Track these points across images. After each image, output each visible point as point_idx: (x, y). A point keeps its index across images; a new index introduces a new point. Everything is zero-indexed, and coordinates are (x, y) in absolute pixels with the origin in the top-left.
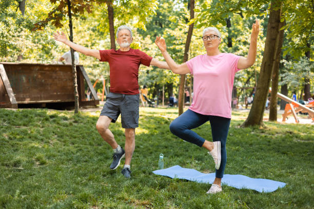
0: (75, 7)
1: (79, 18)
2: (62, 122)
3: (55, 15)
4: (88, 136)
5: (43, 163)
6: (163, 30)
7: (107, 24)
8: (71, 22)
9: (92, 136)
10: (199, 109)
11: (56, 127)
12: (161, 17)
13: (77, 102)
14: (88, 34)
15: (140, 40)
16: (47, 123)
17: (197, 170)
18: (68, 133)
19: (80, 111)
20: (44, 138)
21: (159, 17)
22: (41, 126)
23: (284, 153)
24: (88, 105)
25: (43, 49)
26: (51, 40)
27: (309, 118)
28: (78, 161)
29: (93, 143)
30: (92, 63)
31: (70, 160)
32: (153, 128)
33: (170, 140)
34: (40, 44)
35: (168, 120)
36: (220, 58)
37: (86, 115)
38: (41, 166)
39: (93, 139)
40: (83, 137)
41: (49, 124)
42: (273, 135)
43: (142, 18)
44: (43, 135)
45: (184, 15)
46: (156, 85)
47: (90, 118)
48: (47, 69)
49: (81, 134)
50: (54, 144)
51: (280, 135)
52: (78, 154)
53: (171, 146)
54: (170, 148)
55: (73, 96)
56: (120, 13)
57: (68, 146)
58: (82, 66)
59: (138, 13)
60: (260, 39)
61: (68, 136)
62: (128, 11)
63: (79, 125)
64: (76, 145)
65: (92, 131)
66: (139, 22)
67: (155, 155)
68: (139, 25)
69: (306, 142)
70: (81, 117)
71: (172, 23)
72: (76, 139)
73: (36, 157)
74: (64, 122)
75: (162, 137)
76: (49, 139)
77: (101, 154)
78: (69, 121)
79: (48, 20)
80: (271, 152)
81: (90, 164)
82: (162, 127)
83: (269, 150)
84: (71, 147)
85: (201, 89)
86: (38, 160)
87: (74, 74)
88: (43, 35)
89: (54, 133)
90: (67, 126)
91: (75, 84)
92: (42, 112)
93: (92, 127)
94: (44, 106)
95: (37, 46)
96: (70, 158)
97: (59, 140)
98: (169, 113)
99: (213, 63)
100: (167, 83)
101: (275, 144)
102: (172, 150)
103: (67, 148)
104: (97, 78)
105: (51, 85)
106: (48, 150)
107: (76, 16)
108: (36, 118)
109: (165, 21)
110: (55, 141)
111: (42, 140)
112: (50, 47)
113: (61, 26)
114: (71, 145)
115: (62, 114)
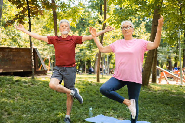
0: (32, 11)
1: (35, 18)
2: (23, 85)
3: (20, 16)
4: (41, 94)
5: (9, 114)
6: (85, 28)
7: (52, 23)
8: (30, 20)
9: (43, 94)
10: (120, 77)
11: (19, 88)
12: (84, 21)
13: (33, 71)
14: (40, 30)
15: (72, 34)
16: (13, 86)
17: (114, 117)
18: (27, 92)
19: (35, 77)
20: (11, 95)
21: (82, 21)
22: (9, 87)
23: (167, 104)
24: (40, 73)
25: (12, 39)
26: (17, 34)
27: (174, 81)
28: (34, 112)
29: (44, 99)
30: (43, 47)
31: (28, 111)
32: (82, 88)
33: (93, 96)
34: (11, 36)
35: (91, 83)
36: (134, 42)
37: (39, 80)
38: (8, 116)
39: (44, 96)
40: (37, 95)
41: (15, 86)
42: (156, 91)
43: (74, 20)
44: (11, 94)
45: (98, 19)
46: (81, 61)
47: (42, 82)
48: (14, 50)
49: (36, 93)
50: (18, 100)
51: (160, 92)
52: (34, 106)
53: (95, 100)
54: (94, 101)
55: (31, 68)
56: (61, 16)
57: (27, 101)
58: (36, 49)
59: (72, 16)
60: (144, 34)
61: (27, 94)
62: (66, 15)
63: (35, 87)
64: (33, 100)
65: (43, 91)
66: (72, 22)
67: (85, 106)
68: (72, 24)
69: (178, 96)
70: (36, 81)
71: (91, 24)
72: (33, 96)
73: (5, 109)
74: (25, 84)
75: (88, 94)
76: (15, 96)
77: (49, 106)
78: (28, 84)
79: (15, 19)
80: (159, 103)
81: (42, 114)
82: (88, 87)
83: (157, 102)
84: (29, 102)
85: (121, 63)
86: (6, 111)
87: (32, 53)
88: (13, 30)
89: (18, 92)
90: (27, 87)
91: (32, 60)
92: (10, 78)
93: (43, 88)
94: (12, 74)
95: (9, 37)
96: (28, 109)
97: (21, 97)
98: (90, 78)
99: (129, 45)
100: (88, 60)
101: (159, 98)
102: (95, 103)
103: (26, 102)
104: (45, 56)
105: (17, 60)
106: (13, 105)
107: (33, 17)
108: (6, 82)
109: (86, 23)
110: (19, 98)
111: (10, 97)
112: (17, 38)
113: (23, 23)
114: (29, 100)
115: (23, 79)
